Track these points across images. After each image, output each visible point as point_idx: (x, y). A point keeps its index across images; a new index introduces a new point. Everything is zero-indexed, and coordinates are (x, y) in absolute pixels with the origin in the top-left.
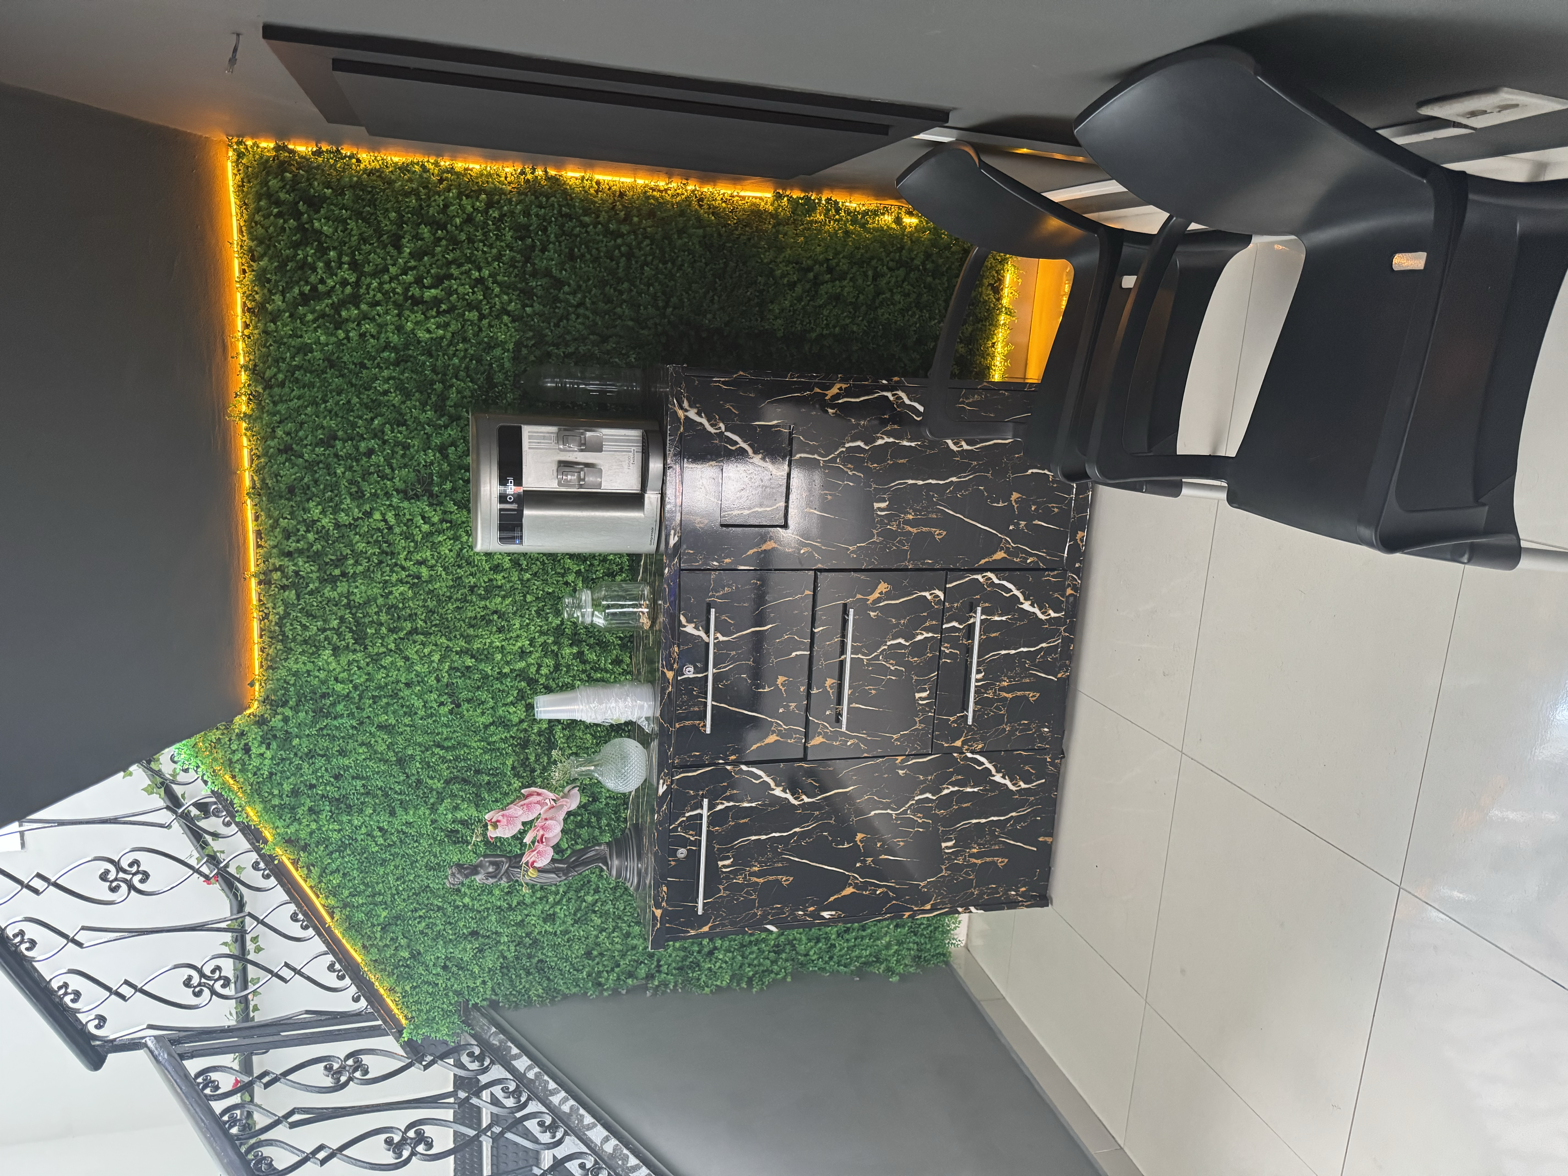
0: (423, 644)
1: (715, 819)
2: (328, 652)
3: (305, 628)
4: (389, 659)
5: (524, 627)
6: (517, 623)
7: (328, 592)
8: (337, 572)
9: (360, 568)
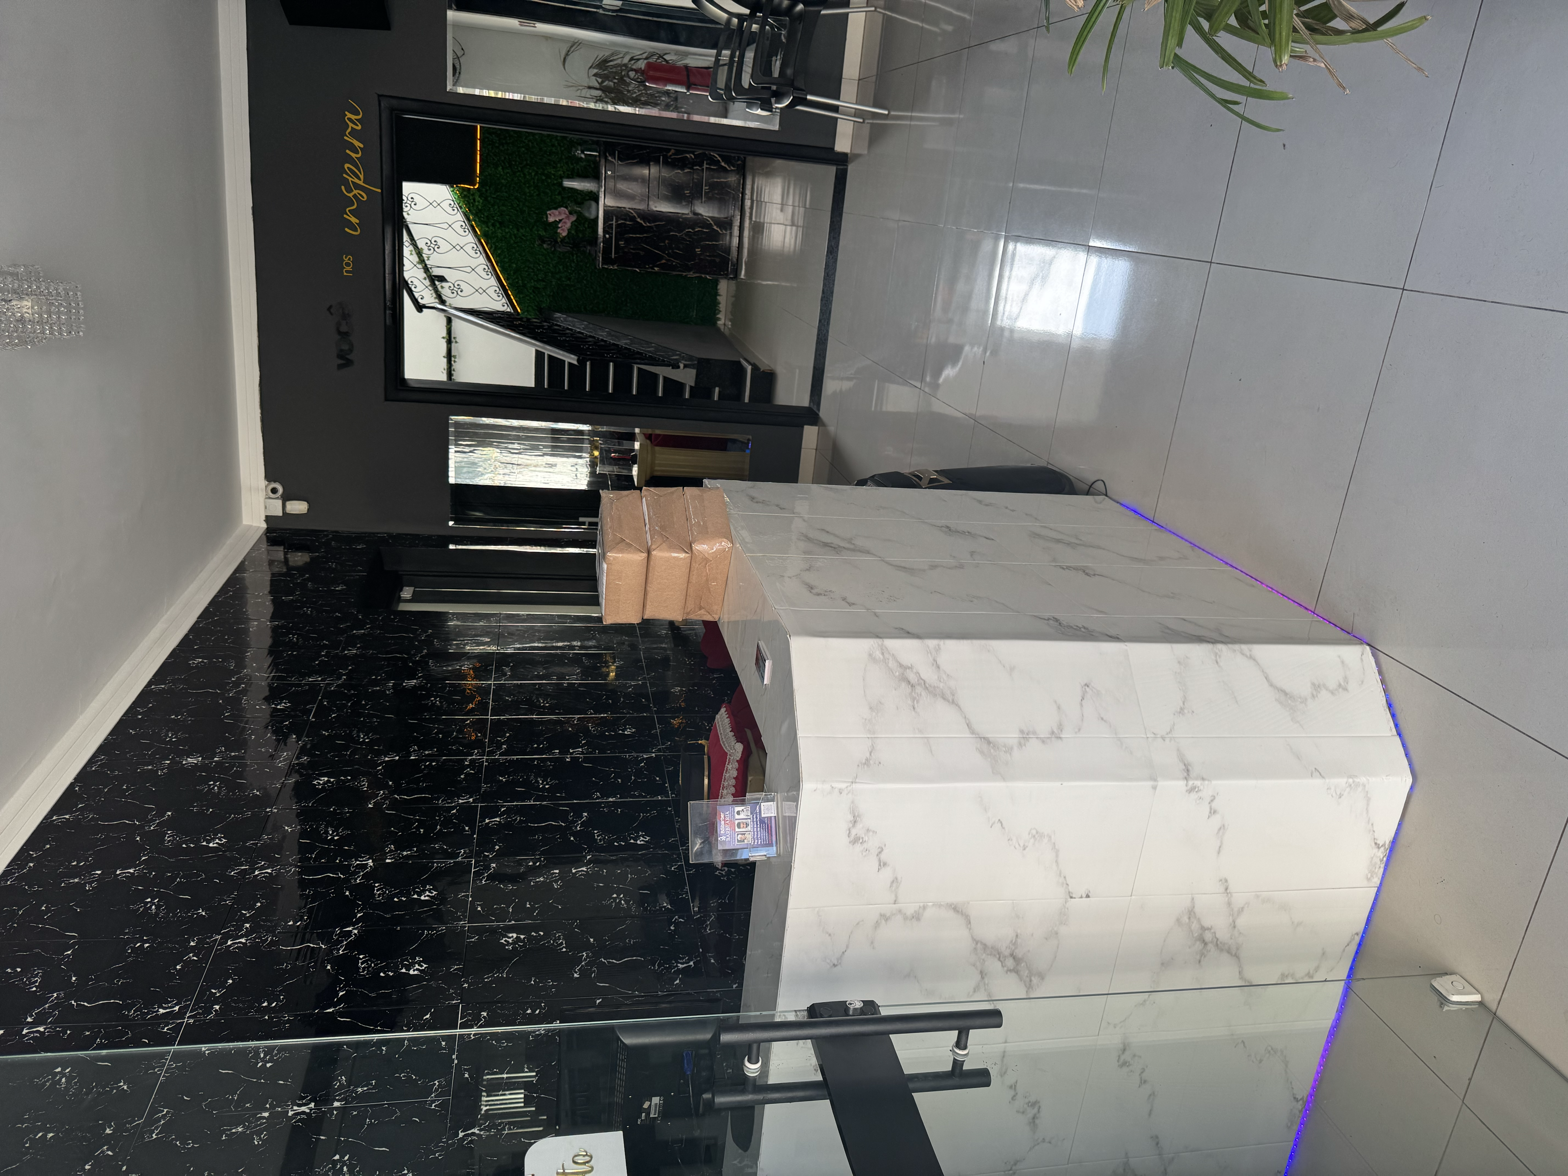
0: (529, 169)
1: (618, 226)
2: (501, 168)
3: (493, 159)
4: (518, 173)
5: (561, 167)
6: (559, 165)
7: (501, 147)
8: (504, 141)
9: (511, 141)
